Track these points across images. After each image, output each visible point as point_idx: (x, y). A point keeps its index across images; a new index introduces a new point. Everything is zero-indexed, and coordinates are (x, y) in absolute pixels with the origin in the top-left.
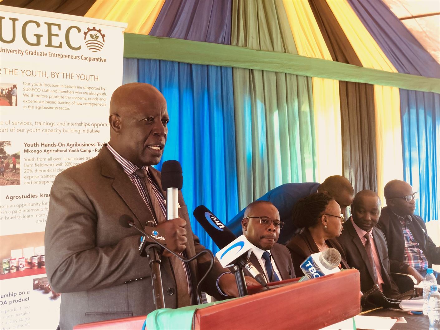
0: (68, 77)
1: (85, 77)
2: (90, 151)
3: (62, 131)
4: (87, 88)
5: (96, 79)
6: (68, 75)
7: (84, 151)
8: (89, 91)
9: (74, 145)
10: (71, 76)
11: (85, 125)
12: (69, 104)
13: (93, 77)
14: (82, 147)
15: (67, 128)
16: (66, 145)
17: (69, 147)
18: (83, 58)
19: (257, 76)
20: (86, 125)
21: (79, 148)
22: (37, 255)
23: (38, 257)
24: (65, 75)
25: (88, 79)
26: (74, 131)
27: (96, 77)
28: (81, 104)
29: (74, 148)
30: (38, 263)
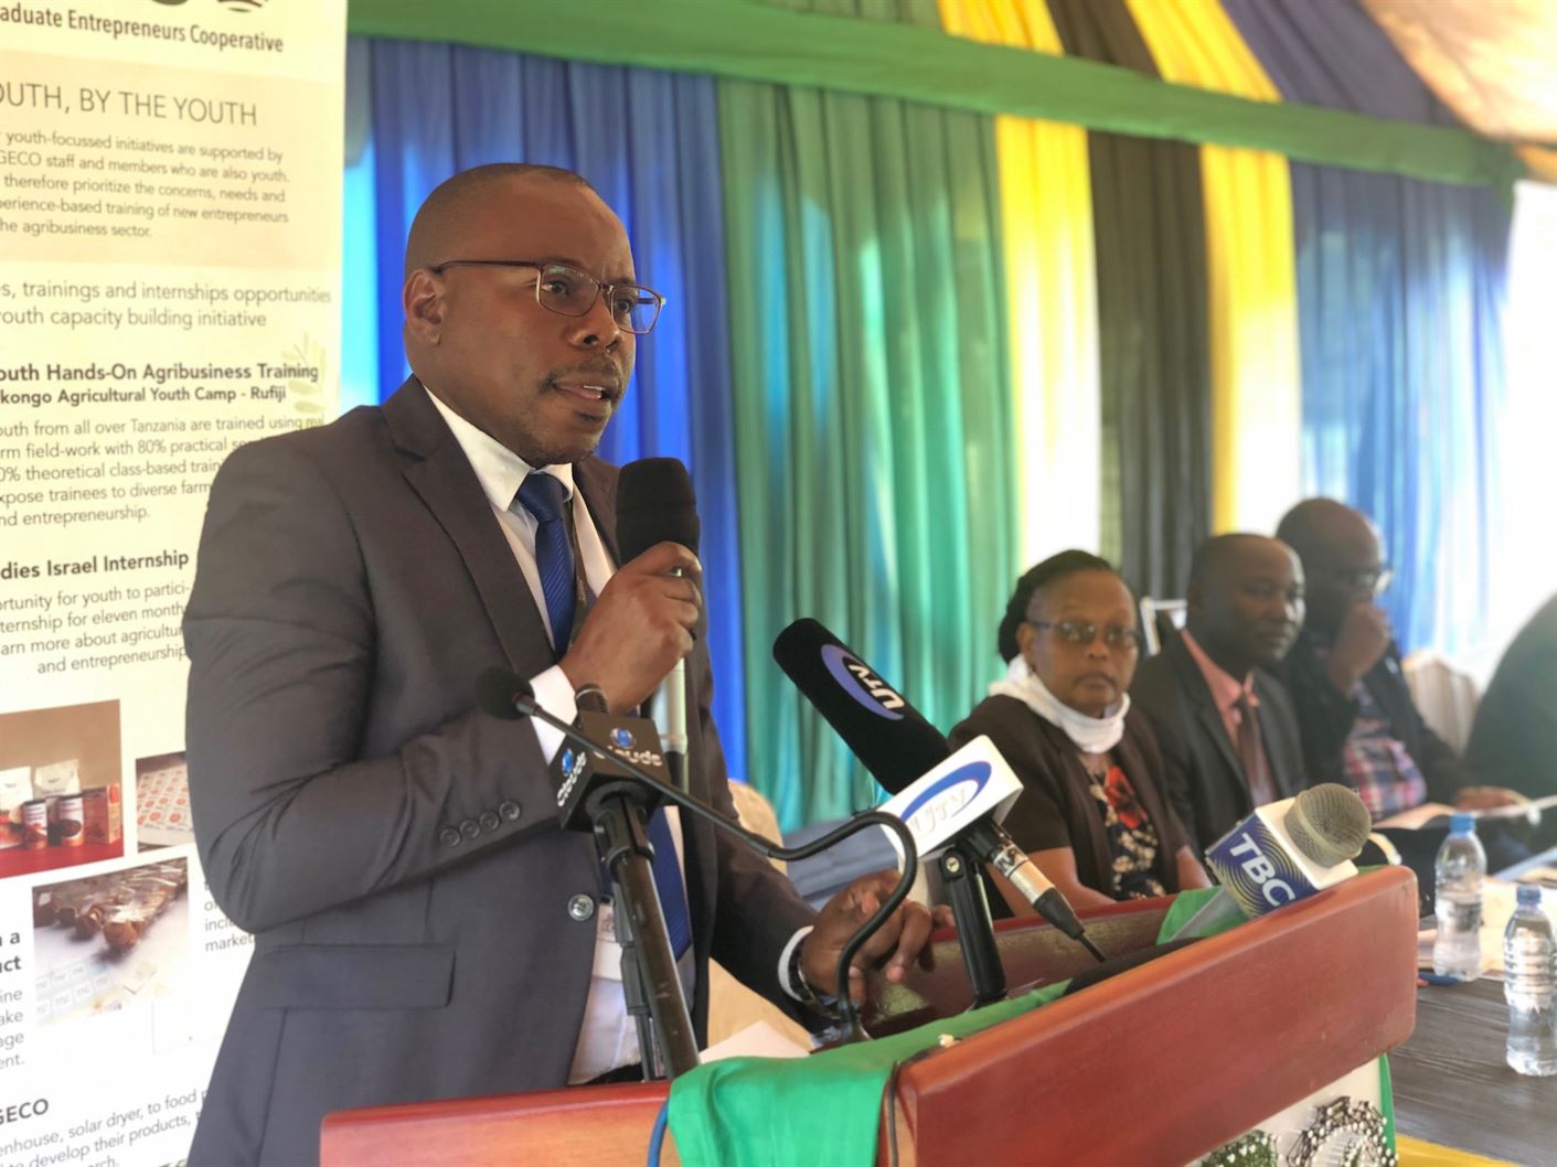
0: (143, 109)
1: (207, 110)
2: (230, 396)
3: (125, 319)
4: (213, 153)
5: (248, 119)
6: (143, 99)
7: (211, 396)
8: (220, 165)
9: (172, 374)
10: (153, 105)
11: (211, 296)
12: (149, 212)
13: (237, 110)
14: (200, 382)
15: (142, 306)
16: (141, 371)
17: (151, 383)
18: (197, 36)
19: (803, 107)
20: (215, 295)
21: (190, 385)
22: (43, 797)
23: (50, 802)
24: (132, 101)
25: (216, 117)
26: (167, 318)
27: (248, 109)
28: (193, 214)
29: (172, 384)
30: (50, 827)
